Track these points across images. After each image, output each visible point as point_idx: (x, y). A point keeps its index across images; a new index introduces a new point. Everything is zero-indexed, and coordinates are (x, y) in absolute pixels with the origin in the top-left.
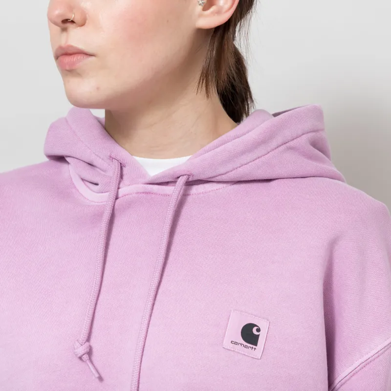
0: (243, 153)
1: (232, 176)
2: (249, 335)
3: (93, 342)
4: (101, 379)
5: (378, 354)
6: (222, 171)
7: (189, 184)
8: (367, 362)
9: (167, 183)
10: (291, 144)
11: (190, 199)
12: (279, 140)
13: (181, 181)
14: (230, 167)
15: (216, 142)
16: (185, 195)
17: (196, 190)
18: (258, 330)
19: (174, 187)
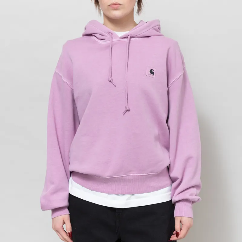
0: (144, 29)
1: (141, 35)
2: (152, 72)
3: (112, 77)
4: (115, 86)
5: (180, 77)
6: (139, 34)
7: (131, 37)
8: (178, 78)
9: (124, 38)
10: (154, 28)
11: (131, 42)
12: (151, 27)
13: (129, 37)
14: (144, 31)
15: (135, 27)
16: (130, 41)
17: (132, 39)
18: (154, 71)
19: (127, 39)
